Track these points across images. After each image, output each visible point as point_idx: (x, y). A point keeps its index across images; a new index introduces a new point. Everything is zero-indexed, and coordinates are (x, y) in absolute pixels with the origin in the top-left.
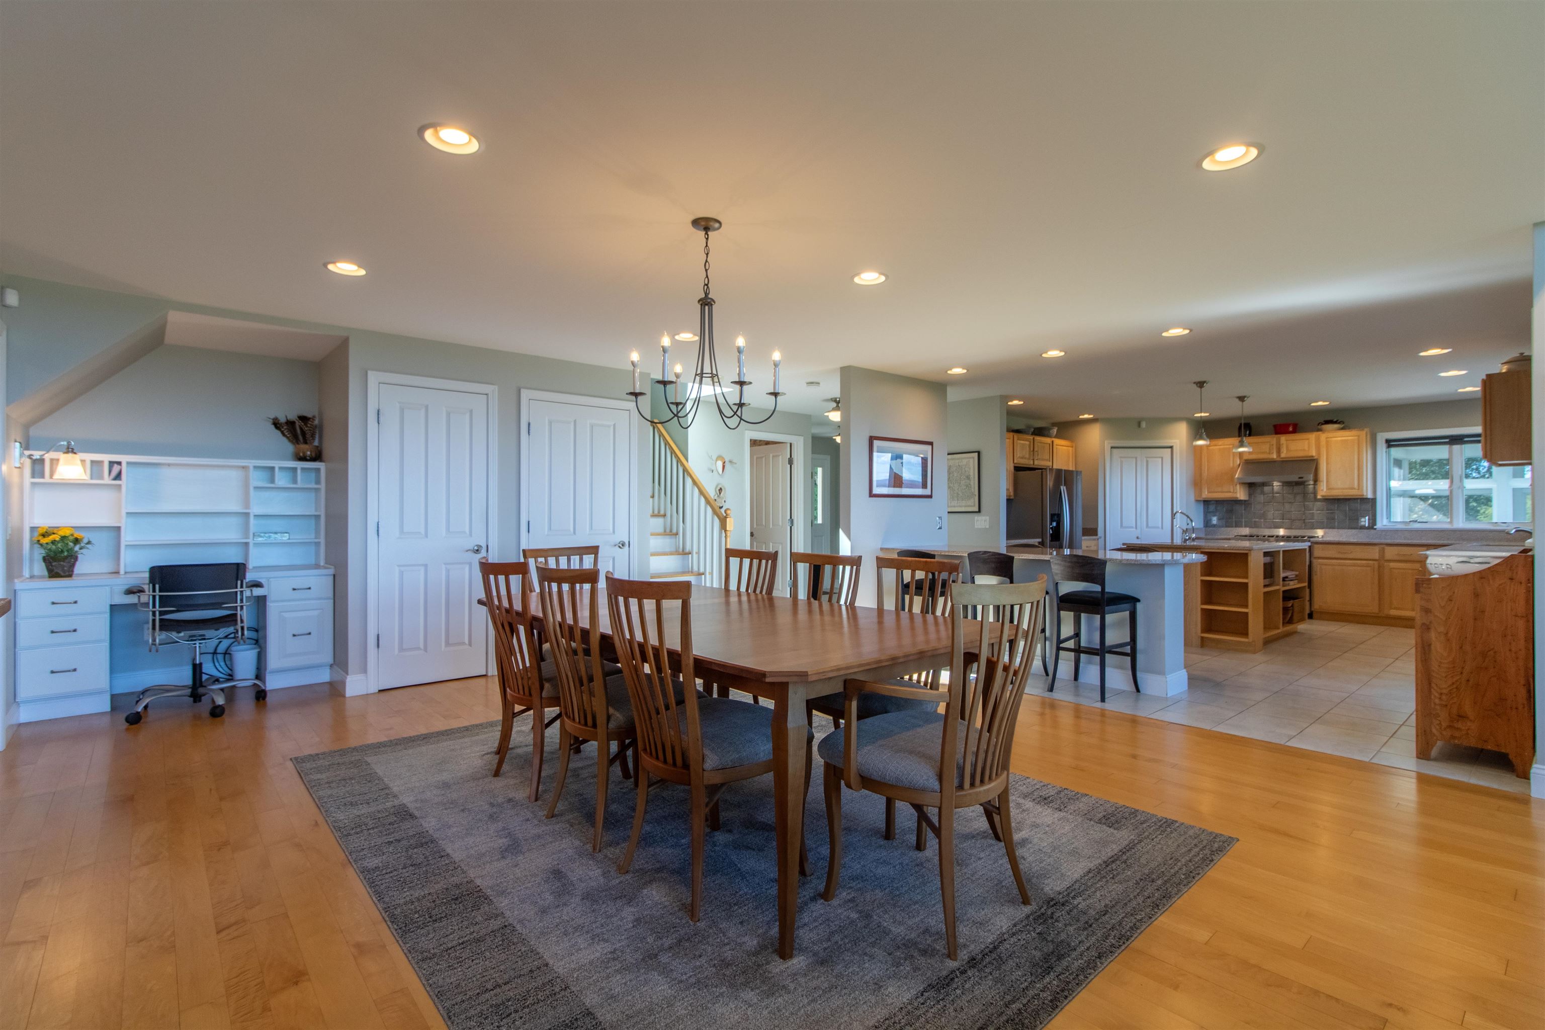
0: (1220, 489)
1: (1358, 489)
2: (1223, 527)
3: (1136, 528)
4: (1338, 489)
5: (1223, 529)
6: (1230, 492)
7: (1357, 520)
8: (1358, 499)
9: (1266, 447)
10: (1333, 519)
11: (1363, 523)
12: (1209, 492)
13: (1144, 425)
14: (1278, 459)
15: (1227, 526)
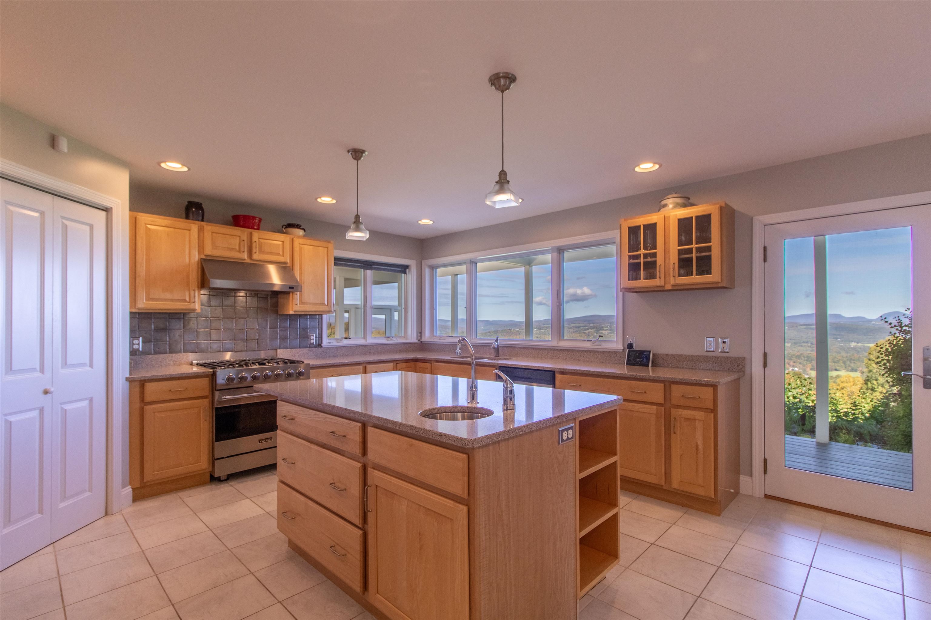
0: (168, 296)
1: (328, 306)
2: (150, 354)
3: (42, 371)
4: (310, 304)
5: (151, 356)
6: (185, 301)
7: (308, 337)
8: (306, 315)
9: (235, 242)
10: (286, 338)
11: (312, 341)
12: (148, 299)
13: (64, 144)
14: (248, 261)
15: (156, 353)
